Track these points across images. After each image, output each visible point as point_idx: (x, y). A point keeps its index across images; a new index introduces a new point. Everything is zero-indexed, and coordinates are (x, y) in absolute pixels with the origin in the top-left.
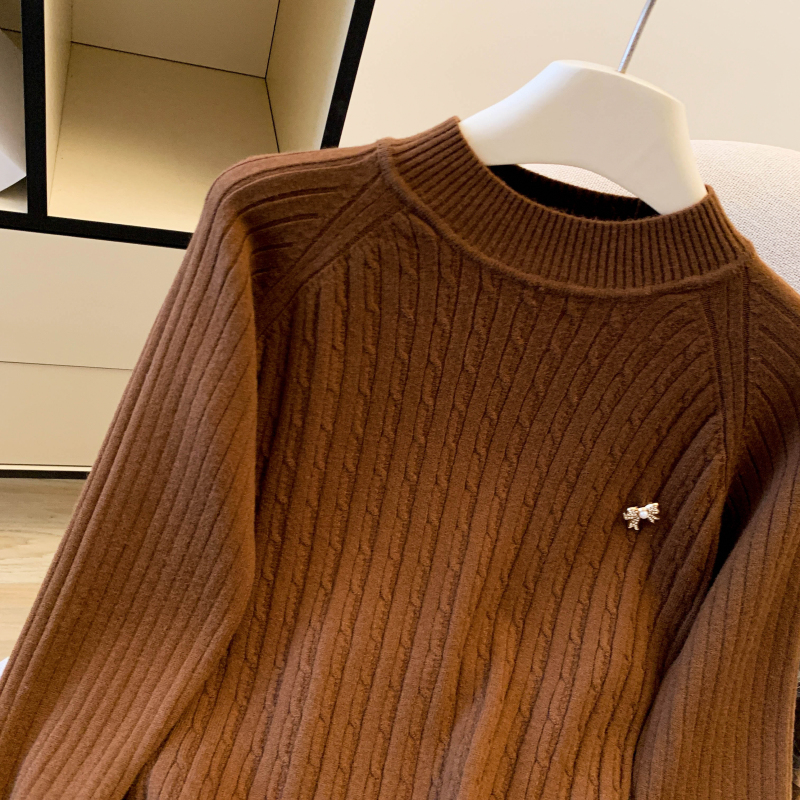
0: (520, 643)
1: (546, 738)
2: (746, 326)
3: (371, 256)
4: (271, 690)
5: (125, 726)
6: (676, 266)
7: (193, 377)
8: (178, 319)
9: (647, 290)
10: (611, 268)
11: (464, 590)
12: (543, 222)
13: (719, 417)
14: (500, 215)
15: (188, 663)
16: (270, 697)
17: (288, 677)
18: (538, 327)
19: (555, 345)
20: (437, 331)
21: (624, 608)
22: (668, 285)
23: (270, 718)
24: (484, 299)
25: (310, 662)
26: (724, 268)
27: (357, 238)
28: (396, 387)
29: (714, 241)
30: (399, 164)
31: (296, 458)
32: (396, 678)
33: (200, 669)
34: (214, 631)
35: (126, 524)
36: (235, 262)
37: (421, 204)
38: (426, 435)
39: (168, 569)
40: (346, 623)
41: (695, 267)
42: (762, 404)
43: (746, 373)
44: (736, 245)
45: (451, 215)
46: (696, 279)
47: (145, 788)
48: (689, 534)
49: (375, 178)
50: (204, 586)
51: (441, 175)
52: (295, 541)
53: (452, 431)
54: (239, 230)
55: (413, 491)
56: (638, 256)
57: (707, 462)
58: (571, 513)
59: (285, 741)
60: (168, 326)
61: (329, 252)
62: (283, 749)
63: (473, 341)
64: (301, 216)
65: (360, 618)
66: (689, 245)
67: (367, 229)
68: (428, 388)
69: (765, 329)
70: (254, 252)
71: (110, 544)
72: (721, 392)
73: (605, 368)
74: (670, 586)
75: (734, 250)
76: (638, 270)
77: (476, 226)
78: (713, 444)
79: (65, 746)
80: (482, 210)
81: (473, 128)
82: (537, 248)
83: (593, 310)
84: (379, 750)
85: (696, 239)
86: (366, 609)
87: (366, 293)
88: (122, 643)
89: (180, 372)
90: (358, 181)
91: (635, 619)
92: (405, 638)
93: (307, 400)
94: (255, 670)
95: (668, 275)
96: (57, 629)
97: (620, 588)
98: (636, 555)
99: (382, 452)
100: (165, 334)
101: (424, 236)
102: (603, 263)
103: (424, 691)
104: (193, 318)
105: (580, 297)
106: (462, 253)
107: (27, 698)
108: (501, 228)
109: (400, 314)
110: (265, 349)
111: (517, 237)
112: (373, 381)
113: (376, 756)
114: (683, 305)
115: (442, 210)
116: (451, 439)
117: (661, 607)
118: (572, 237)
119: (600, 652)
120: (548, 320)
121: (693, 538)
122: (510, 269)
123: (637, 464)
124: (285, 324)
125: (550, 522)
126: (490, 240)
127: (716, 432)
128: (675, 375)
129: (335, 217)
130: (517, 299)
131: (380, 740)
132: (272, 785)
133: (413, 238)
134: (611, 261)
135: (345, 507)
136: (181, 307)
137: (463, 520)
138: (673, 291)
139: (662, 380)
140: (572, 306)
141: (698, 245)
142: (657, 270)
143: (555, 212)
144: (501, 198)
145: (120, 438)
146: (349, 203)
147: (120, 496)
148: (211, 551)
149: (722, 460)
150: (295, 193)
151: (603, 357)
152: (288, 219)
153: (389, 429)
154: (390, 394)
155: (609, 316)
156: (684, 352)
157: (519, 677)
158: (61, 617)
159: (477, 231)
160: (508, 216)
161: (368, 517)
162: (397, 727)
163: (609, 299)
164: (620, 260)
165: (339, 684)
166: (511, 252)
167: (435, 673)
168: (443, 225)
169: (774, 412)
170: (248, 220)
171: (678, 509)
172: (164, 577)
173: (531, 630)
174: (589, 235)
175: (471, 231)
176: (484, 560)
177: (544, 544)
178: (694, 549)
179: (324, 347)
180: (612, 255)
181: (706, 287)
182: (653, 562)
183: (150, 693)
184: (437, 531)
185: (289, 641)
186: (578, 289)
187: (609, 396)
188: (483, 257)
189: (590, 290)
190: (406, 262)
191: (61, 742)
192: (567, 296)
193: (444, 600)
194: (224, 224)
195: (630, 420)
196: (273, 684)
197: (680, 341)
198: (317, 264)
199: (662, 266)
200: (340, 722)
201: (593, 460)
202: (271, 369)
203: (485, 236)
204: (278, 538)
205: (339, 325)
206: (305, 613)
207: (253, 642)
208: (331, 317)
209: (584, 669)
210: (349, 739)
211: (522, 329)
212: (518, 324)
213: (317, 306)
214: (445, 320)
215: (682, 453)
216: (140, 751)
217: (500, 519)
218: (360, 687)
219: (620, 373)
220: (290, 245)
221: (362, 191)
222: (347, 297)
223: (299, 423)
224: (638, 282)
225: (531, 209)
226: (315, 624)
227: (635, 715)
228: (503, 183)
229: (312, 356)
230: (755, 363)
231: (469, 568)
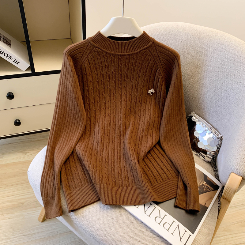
0: (135, 119)
1: (141, 130)
2: (157, 52)
3: (92, 57)
4: (94, 134)
5: (70, 142)
6: (142, 45)
7: (68, 83)
8: (63, 75)
9: (138, 51)
10: (131, 48)
11: (122, 111)
12: (118, 44)
13: (158, 70)
14: (111, 44)
15: (79, 132)
16: (94, 135)
17: (96, 131)
18: (123, 62)
19: (127, 64)
20: (106, 67)
21: (152, 108)
22: (142, 49)
23: (94, 138)
24: (112, 59)
25: (99, 127)
26: (150, 43)
27: (89, 54)
28: (102, 79)
29: (147, 39)
30: (92, 40)
31: (88, 95)
32: (114, 127)
33: (81, 132)
34: (82, 126)
35: (63, 111)
36: (70, 63)
37: (97, 46)
38: (110, 86)
39: (72, 117)
40: (103, 120)
41: (145, 45)
42: (165, 66)
43: (160, 60)
44: (151, 39)
45: (103, 47)
46: (146, 46)
47: (75, 150)
48: (160, 92)
49: (89, 44)
50: (78, 118)
51: (99, 40)
52: (92, 110)
53: (114, 84)
54: (69, 58)
55: (110, 97)
56: (135, 45)
57: (159, 78)
58: (138, 94)
59: (97, 140)
60: (62, 77)
61: (85, 58)
62: (97, 141)
63: (113, 67)
64: (79, 53)
65: (106, 119)
66: (143, 41)
67: (90, 52)
68: (108, 77)
69: (160, 52)
70: (73, 61)
71: (61, 115)
72: (157, 65)
73: (136, 66)
74: (160, 103)
75: (150, 40)
76: (136, 48)
77: (107, 47)
78: (159, 75)
79: (61, 147)
80: (107, 44)
81: (103, 32)
82: (118, 48)
83: (131, 56)
84: (113, 139)
85: (144, 40)
86: (107, 118)
87: (93, 63)
88: (67, 131)
89: (66, 84)
90: (86, 45)
91: (154, 110)
92: (114, 121)
93: (88, 84)
94: (90, 132)
95: (141, 47)
96: (56, 130)
97: (151, 106)
98: (153, 99)
99: (103, 91)
100: (62, 78)
101: (99, 51)
102: (130, 48)
103: (119, 128)
104: (66, 74)
105: (128, 55)
106: (106, 53)
107: (54, 141)
108: (111, 47)
109: (99, 66)
110: (79, 77)
111: (114, 47)
112: (98, 79)
113: (113, 140)
114: (145, 52)
115: (101, 46)
116: (114, 86)
117: (159, 107)
118: (123, 45)
119: (149, 116)
120: (124, 60)
121: (161, 93)
122: (115, 53)
123: (148, 82)
124: (81, 72)
125: (135, 96)
126: (110, 49)
127: (159, 73)
128: (148, 65)
129: (84, 52)
130: (118, 58)
131: (113, 137)
132: (96, 146)
133: (97, 52)
134: (131, 47)
135: (99, 102)
136: (63, 73)
137: (120, 100)
138: (143, 50)
139: (146, 66)
140: (127, 57)
141: (144, 41)
142: (139, 47)
143: (119, 42)
144: (110, 41)
145: (59, 97)
146: (86, 49)
147: (61, 106)
148: (78, 112)
149: (161, 77)
150: (77, 49)
151: (135, 64)
152: (77, 54)
153: (103, 87)
154: (102, 80)
155: (134, 57)
156: (148, 60)
157: (136, 123)
158: (56, 128)
159: (108, 48)
160: (112, 44)
161: (103, 103)
162: (116, 135)
163: (133, 54)
164: (133, 47)
165: (104, 130)
166: (114, 50)
167: (120, 125)
168: (102, 48)
169: (168, 66)
170: (71, 56)
171: (157, 89)
172: (71, 119)
173: (137, 116)
174: (126, 44)
175: (107, 48)
176: (125, 105)
177: (135, 101)
178: (161, 95)
179: (88, 74)
180: (131, 46)
181: (148, 47)
182: (156, 100)
183: (73, 137)
184: (116, 103)
185: (95, 126)
186: (127, 53)
187: (138, 71)
188: (110, 52)
189: (129, 53)
190: (98, 56)
191: (60, 146)
192: (126, 55)
193: (120, 113)
194: (67, 57)
195: (143, 74)
196: (94, 133)
197: (147, 58)
198: (83, 60)
199: (140, 46)
200: (106, 135)
201: (139, 83)
202: (81, 81)
203: (109, 48)
204: (89, 110)
205: (90, 70)
206: (96, 121)
207: (89, 128)
208: (88, 68)
209: (146, 119)
210: (108, 138)
211: (120, 63)
212: (119, 62)
213: (85, 67)
214: (107, 65)
215: (155, 78)
216: (73, 145)
217: (126, 98)
218: (108, 130)
219: (139, 67)
220: (78, 58)
221: (87, 46)
222: (90, 65)
223: (87, 89)
224: (137, 50)
225: (115, 42)
226: (99, 122)
227: (158, 126)
228: (110, 39)
229: (87, 76)
230: (161, 58)
231: (123, 107)
